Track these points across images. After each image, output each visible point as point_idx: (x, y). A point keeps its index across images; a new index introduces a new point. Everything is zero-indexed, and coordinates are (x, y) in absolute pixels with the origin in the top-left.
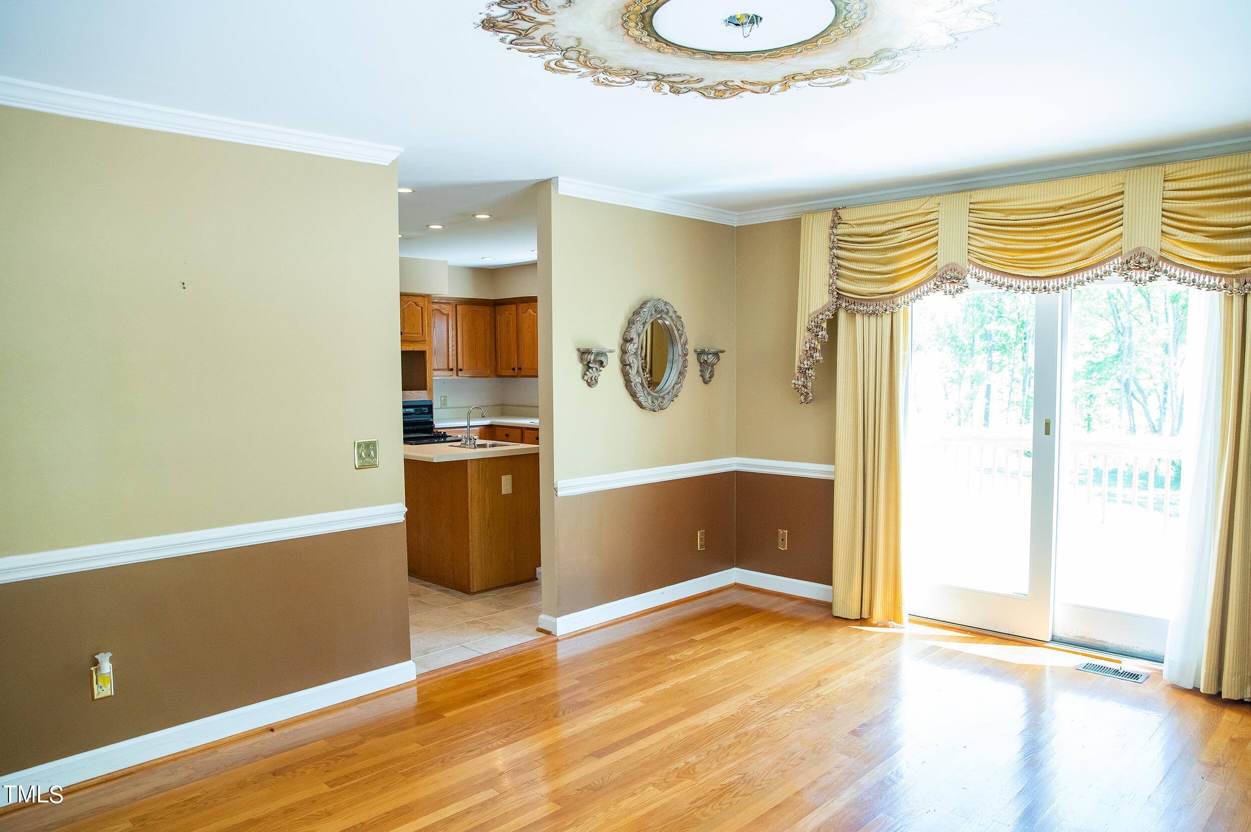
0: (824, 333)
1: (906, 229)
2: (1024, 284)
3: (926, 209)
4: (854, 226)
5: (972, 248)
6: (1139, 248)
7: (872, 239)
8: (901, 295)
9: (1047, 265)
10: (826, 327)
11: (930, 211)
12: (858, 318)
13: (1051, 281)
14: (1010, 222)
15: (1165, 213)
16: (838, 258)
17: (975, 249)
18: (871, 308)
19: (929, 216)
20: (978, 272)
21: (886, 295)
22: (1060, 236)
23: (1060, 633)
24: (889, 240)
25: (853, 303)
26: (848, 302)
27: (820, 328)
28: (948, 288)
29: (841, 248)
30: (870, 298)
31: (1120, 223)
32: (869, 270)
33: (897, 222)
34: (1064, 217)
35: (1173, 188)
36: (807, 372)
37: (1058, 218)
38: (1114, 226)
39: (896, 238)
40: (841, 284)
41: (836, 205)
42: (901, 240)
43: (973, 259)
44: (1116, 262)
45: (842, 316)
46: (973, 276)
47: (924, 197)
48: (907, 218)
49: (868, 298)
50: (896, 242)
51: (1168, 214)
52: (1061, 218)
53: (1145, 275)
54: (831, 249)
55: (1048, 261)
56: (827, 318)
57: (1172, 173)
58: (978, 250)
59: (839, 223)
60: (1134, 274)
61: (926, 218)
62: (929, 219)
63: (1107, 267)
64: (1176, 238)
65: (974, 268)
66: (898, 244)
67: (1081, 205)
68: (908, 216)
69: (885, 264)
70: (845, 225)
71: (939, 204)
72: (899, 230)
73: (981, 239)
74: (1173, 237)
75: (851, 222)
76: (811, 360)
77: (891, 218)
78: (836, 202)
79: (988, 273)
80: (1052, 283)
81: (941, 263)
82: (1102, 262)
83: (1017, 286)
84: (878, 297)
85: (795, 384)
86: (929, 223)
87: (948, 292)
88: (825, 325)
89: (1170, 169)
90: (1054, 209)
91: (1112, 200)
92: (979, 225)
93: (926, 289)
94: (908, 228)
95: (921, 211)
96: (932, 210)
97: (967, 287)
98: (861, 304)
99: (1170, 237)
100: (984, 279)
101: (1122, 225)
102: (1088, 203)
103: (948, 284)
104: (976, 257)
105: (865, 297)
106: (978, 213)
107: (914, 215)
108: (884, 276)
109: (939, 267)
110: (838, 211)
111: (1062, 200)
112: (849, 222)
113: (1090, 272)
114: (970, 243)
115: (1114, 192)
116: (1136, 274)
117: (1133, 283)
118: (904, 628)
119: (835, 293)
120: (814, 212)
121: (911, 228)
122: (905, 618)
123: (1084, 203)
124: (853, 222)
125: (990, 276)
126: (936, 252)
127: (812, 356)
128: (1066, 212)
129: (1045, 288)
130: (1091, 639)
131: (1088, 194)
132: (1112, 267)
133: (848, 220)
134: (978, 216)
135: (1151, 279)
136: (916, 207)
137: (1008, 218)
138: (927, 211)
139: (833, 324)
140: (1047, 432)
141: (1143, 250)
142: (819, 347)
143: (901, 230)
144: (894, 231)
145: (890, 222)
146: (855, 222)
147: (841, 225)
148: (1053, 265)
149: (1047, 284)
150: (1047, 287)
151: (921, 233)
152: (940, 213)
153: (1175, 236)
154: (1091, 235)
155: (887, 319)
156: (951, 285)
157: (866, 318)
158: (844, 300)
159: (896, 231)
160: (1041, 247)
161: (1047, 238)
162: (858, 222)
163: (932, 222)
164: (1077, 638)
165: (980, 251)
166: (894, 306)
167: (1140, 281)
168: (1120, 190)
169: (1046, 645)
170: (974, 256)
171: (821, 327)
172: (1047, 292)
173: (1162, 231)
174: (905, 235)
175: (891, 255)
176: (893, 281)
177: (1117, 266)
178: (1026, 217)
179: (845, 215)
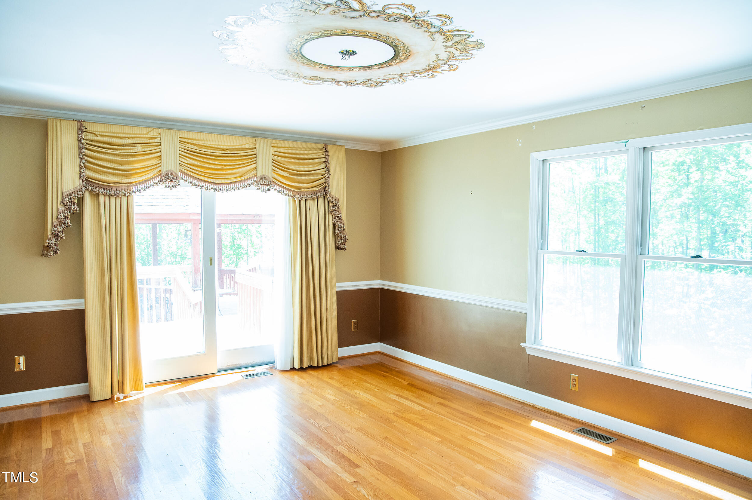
0: (76, 206)
1: (139, 145)
2: (210, 186)
3: (154, 135)
4: (98, 136)
5: (182, 163)
6: (263, 175)
7: (111, 147)
8: (135, 185)
9: (222, 178)
10: (76, 202)
11: (155, 137)
12: (101, 197)
13: (223, 186)
14: (204, 152)
15: (273, 161)
16: (86, 156)
17: (184, 164)
18: (113, 192)
19: (155, 140)
20: (184, 177)
21: (125, 185)
22: (227, 164)
23: (220, 367)
24: (129, 149)
25: (97, 187)
26: (93, 186)
27: (71, 203)
28: (167, 184)
29: (87, 149)
30: (114, 185)
31: (255, 162)
32: (113, 167)
33: (132, 139)
34: (231, 155)
35: (277, 151)
36: (60, 234)
37: (228, 155)
38: (253, 163)
39: (132, 149)
40: (88, 173)
41: (82, 118)
42: (137, 151)
43: (182, 170)
44: (253, 180)
45: (87, 196)
46: (181, 179)
47: (148, 127)
48: (139, 138)
49: (112, 185)
50: (133, 152)
51: (275, 162)
52: (230, 155)
53: (266, 188)
54: (80, 149)
55: (222, 176)
56: (79, 196)
57: (275, 144)
58: (185, 165)
59: (84, 132)
60: (261, 187)
61: (150, 141)
62: (155, 142)
63: (249, 182)
64: (278, 173)
65: (182, 174)
66: (134, 153)
67: (236, 150)
68: (140, 137)
69: (121, 164)
70: (90, 134)
71: (160, 134)
72: (134, 145)
73: (187, 159)
74: (276, 172)
75: (97, 133)
76: (63, 225)
77: (129, 136)
78: (81, 116)
79: (190, 178)
80: (224, 187)
81: (165, 169)
82: (247, 179)
83: (206, 186)
84: (118, 185)
85: (49, 243)
86: (155, 144)
87: (167, 187)
88: (76, 201)
89: (273, 141)
90: (223, 150)
91: (251, 151)
92: (184, 150)
93: (152, 183)
94: (141, 145)
95: (148, 136)
96: (157, 137)
97: (179, 185)
98: (104, 189)
99: (275, 172)
100: (188, 181)
101: (256, 163)
102: (239, 150)
103: (167, 182)
104: (184, 168)
105: (110, 185)
106: (184, 144)
107: (143, 137)
108: (126, 172)
109: (162, 171)
110: (82, 123)
111: (229, 146)
112: (95, 133)
113: (241, 183)
114: (181, 160)
115: (252, 147)
116: (262, 187)
117: (260, 191)
118: (143, 392)
119: (85, 179)
120: (61, 119)
121: (143, 145)
123: (237, 149)
124: (99, 133)
125: (190, 179)
126: (160, 162)
127: (64, 223)
128: (231, 153)
129: (220, 189)
130: (234, 365)
131: (242, 145)
132: (251, 182)
133: (95, 131)
134: (185, 145)
135: (269, 190)
136: (146, 132)
137: (202, 150)
138: (153, 137)
139: (81, 200)
140: (211, 264)
141: (266, 177)
142: (69, 217)
143: (136, 145)
144: (130, 145)
145: (127, 138)
146: (101, 133)
147: (86, 133)
148: (225, 178)
149: (221, 188)
150: (222, 189)
151: (150, 149)
152: (162, 140)
153: (277, 172)
154: (241, 166)
155: (124, 200)
156: (169, 183)
157: (107, 198)
158: (90, 185)
159: (132, 145)
160: (218, 168)
161: (223, 164)
162: (102, 134)
163: (156, 144)
164: (228, 367)
165: (187, 165)
166: (131, 192)
167: (264, 190)
168: (255, 147)
169: (217, 374)
170: (182, 167)
171: (73, 202)
172: (222, 191)
173: (273, 169)
174: (139, 148)
175: (128, 159)
176: (128, 176)
177: (253, 182)
178: (211, 151)
179: (89, 127)
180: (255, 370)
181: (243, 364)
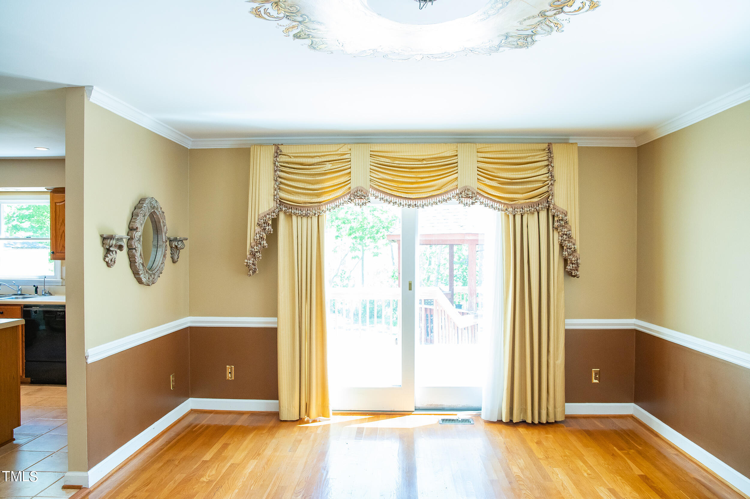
0: (270, 227)
1: (329, 163)
2: (404, 202)
3: (342, 152)
4: (292, 157)
5: (373, 178)
6: (466, 186)
7: (304, 167)
8: (325, 204)
9: (417, 192)
10: (271, 224)
11: (345, 153)
12: (294, 218)
13: (419, 201)
14: (396, 165)
15: (479, 169)
16: (280, 177)
17: (374, 179)
18: (304, 212)
19: (345, 156)
20: (375, 193)
21: (315, 204)
22: (424, 176)
23: (419, 405)
24: (319, 168)
25: (290, 208)
26: (287, 207)
27: (266, 224)
28: (357, 202)
29: (282, 171)
30: (304, 205)
31: (456, 171)
32: (304, 187)
33: (323, 157)
34: (427, 165)
35: (483, 156)
36: (256, 254)
37: (423, 165)
38: (453, 173)
39: (322, 167)
40: (283, 195)
41: (277, 142)
42: (326, 169)
43: (373, 185)
44: (454, 193)
45: (282, 216)
46: (372, 195)
47: (339, 144)
49: (303, 205)
50: (323, 170)
51: (480, 170)
52: (425, 165)
53: (470, 201)
54: (275, 171)
55: (418, 190)
56: (273, 217)
57: (482, 148)
58: (376, 180)
59: (280, 154)
60: (463, 200)
61: (340, 158)
62: (345, 158)
63: (449, 195)
64: (484, 183)
65: (373, 190)
66: (324, 172)
67: (434, 159)
68: (330, 155)
69: (313, 184)
70: (285, 156)
71: (351, 149)
72: (324, 163)
73: (378, 173)
74: (483, 182)
75: (290, 155)
76: (259, 246)
77: (319, 154)
78: (277, 140)
79: (381, 194)
80: (419, 202)
81: (353, 185)
82: (446, 192)
83: (399, 203)
84: (308, 205)
85: (247, 263)
86: (345, 160)
87: (357, 204)
88: (270, 222)
89: (479, 146)
90: (419, 160)
91: (451, 159)
92: (375, 164)
93: (342, 201)
94: (331, 162)
95: (338, 152)
96: (347, 153)
97: (369, 202)
98: (296, 209)
99: (481, 182)
100: (379, 197)
101: (457, 173)
102: (437, 159)
103: (357, 199)
104: (375, 184)
105: (301, 205)
106: (374, 157)
107: (332, 154)
108: (315, 192)
109: (352, 188)
110: (279, 146)
111: (425, 155)
112: (288, 154)
113: (440, 197)
114: (371, 175)
115: (452, 155)
116: (465, 200)
117: (463, 205)
118: (330, 420)
119: (278, 201)
120: (261, 145)
121: (332, 162)
122: (331, 412)
123: (436, 158)
124: (292, 155)
125: (382, 196)
126: (349, 179)
127: (261, 244)
128: (427, 163)
129: (415, 205)
130: (435, 405)
131: (439, 154)
132: (452, 195)
133: (288, 153)
134: (376, 159)
135: (473, 203)
136: (337, 149)
137: (394, 162)
138: (343, 153)
139: (275, 222)
140: (410, 289)
141: (468, 188)
142: (265, 238)
143: (326, 163)
144: (321, 163)
145: (318, 157)
146: (293, 155)
147: (281, 155)
148: (420, 192)
149: (416, 203)
150: (417, 204)
151: (340, 166)
152: (352, 155)
153: (483, 181)
154: (440, 177)
155: (315, 219)
156: (359, 200)
157: (299, 218)
158: (284, 206)
159: (322, 163)
160: (412, 181)
161: (417, 176)
162: (295, 155)
163: (346, 160)
164: (428, 406)
165: (378, 180)
166: (321, 211)
167: (467, 204)
168: (456, 154)
169: (413, 413)
170: (373, 183)
171: (267, 224)
172: (417, 207)
173: (478, 179)
174: (329, 166)
175: (318, 178)
176: (318, 195)
177: (454, 195)
178: (405, 163)
179: (284, 149)
180: (456, 415)
181: (447, 405)
